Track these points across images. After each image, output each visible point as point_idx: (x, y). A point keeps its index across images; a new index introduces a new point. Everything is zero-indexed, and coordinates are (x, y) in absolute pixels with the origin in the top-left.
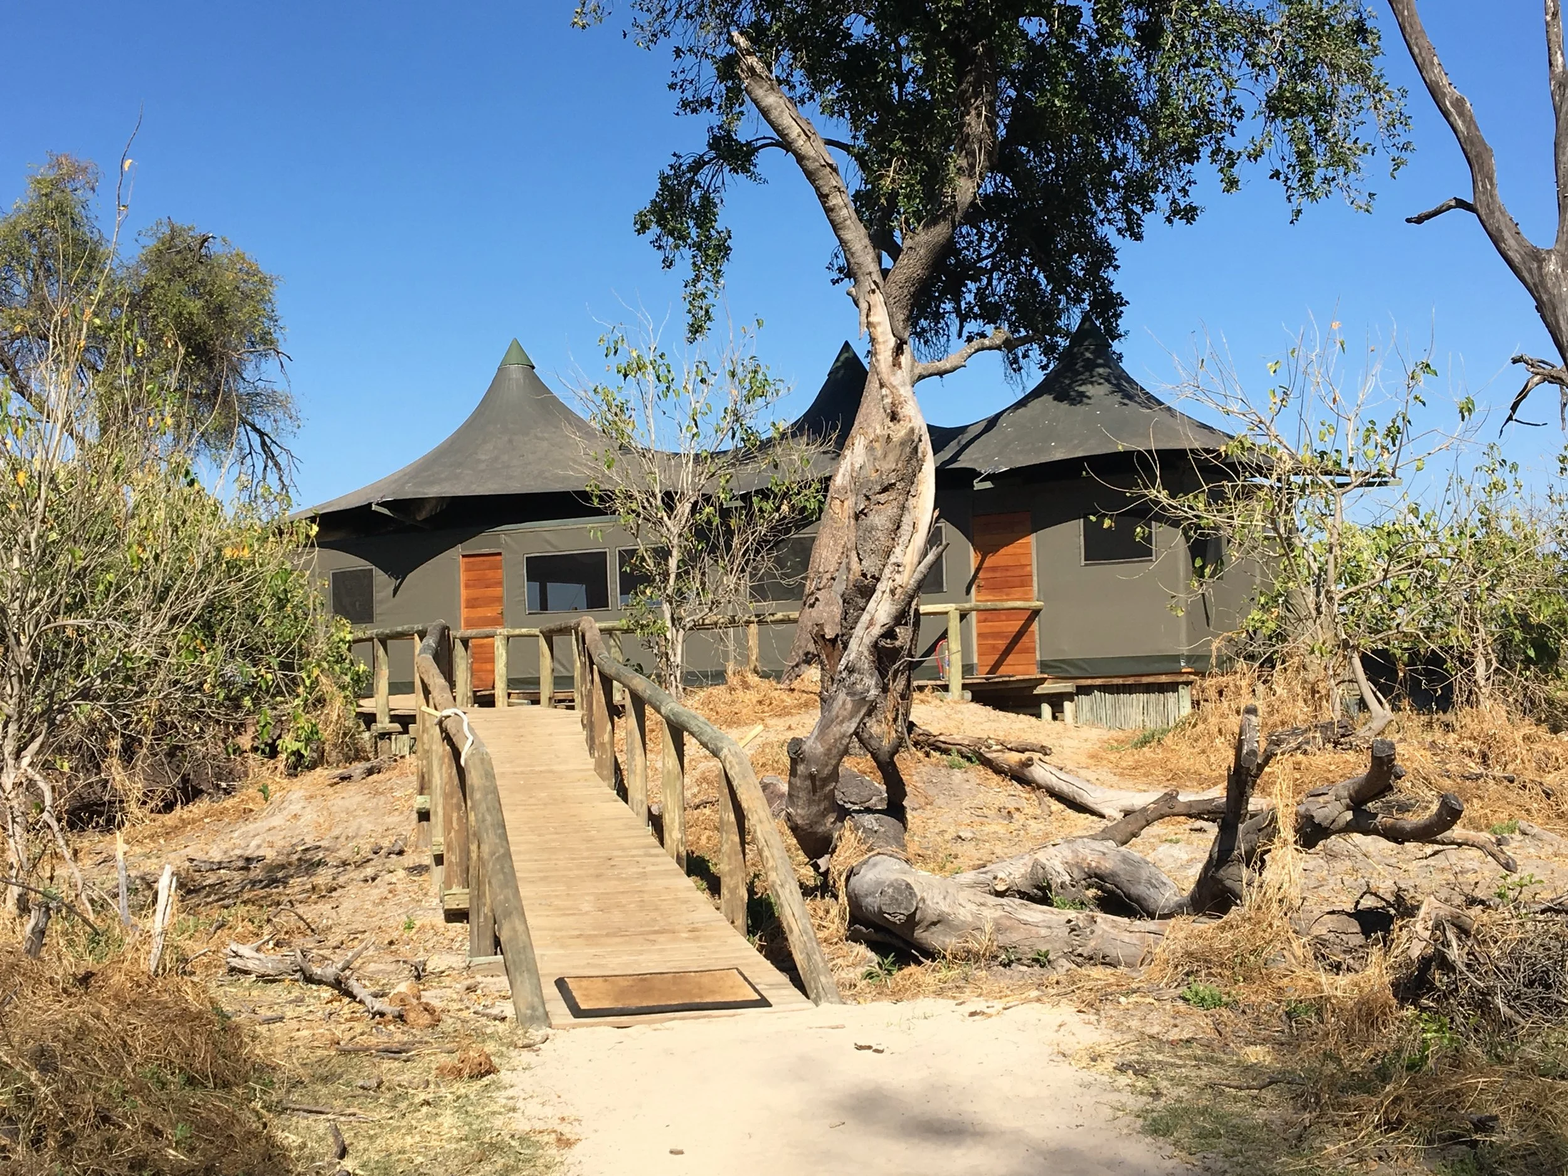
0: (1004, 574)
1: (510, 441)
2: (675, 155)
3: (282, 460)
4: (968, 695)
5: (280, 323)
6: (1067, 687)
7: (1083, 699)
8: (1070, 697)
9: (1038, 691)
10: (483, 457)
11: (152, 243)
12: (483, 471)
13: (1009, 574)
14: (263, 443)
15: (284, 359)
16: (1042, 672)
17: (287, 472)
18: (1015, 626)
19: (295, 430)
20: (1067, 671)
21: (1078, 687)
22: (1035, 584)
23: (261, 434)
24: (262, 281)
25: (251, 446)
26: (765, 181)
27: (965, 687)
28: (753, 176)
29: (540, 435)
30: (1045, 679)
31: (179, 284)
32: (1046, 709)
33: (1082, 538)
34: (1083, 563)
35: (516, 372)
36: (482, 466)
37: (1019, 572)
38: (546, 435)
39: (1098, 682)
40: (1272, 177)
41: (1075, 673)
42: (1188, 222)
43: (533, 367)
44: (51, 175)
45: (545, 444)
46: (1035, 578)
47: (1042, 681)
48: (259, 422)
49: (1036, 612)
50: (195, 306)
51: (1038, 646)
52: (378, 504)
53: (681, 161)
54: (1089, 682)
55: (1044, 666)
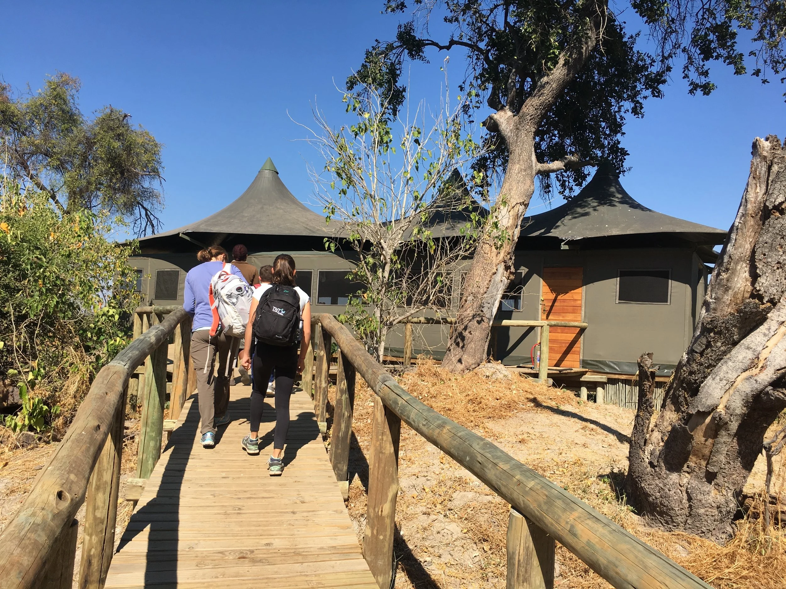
0: (562, 304)
1: (262, 208)
2: (377, 41)
3: (155, 222)
4: (551, 381)
5: (163, 165)
6: (602, 378)
7: (610, 387)
8: (602, 385)
9: (583, 379)
10: (246, 215)
11: (100, 115)
12: (246, 221)
13: (565, 304)
14: (147, 214)
15: (162, 180)
16: (583, 367)
17: (156, 228)
18: (571, 337)
19: (162, 210)
20: (602, 368)
21: (608, 379)
22: (583, 313)
23: (146, 210)
24: (156, 145)
25: (140, 215)
26: (428, 62)
27: (549, 375)
28: (422, 58)
29: (279, 207)
30: (586, 372)
31: (111, 134)
32: (584, 391)
33: (618, 286)
34: (617, 301)
35: (267, 174)
36: (246, 219)
37: (572, 303)
38: (282, 207)
39: (624, 377)
40: (754, 74)
41: (607, 370)
42: (704, 94)
43: (278, 173)
44: (56, 80)
45: (281, 211)
46: (583, 308)
47: (584, 373)
48: (145, 204)
49: (582, 330)
50: (117, 144)
51: (581, 351)
52: (183, 234)
53: (380, 45)
54: (617, 377)
55: (585, 363)
